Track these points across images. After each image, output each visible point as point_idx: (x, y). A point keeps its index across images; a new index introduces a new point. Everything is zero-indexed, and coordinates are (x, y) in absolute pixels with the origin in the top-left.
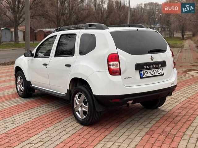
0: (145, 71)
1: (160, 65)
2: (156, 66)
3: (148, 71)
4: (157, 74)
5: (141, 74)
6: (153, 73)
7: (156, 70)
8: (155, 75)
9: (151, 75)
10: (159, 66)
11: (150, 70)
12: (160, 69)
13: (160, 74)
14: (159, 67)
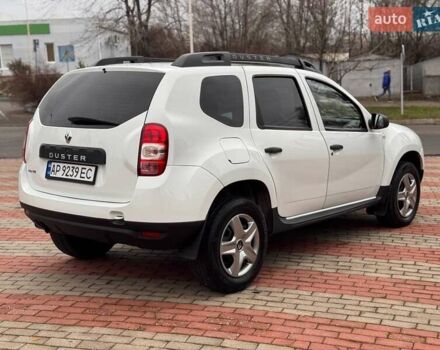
0: (56, 164)
1: (83, 158)
2: (72, 158)
3: (62, 165)
4: (78, 178)
5: (48, 169)
6: (71, 173)
7: (80, 167)
8: (73, 178)
9: (64, 177)
10: (79, 158)
11: (67, 165)
12: (88, 168)
13: (86, 179)
14: (79, 161)
